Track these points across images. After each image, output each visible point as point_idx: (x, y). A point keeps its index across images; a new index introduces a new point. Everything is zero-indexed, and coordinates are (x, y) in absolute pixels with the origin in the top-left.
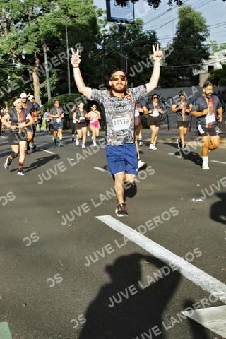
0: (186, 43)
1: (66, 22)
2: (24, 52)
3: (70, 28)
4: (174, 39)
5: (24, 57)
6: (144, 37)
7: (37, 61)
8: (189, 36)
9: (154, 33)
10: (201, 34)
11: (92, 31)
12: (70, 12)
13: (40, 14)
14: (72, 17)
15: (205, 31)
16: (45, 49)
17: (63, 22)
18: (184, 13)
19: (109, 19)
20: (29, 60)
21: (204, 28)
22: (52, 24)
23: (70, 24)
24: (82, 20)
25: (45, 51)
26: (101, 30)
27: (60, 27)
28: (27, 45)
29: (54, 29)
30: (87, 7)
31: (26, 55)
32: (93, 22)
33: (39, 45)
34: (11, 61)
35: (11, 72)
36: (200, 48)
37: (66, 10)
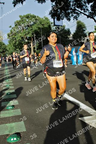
0: (79, 32)
1: (41, 26)
2: (28, 36)
3: (42, 28)
4: (76, 31)
5: (28, 38)
6: (66, 31)
7: (32, 39)
8: (80, 30)
9: (69, 29)
10: (84, 29)
11: (49, 29)
12: (42, 23)
13: (33, 24)
14: (43, 25)
15: (85, 28)
16: (35, 35)
17: (40, 27)
18: (78, 23)
19: (55, 25)
20: (29, 39)
21: (85, 27)
22: (37, 27)
23: (42, 27)
24: (46, 26)
25: (34, 36)
26: (52, 29)
27: (39, 28)
28: (29, 34)
29: (37, 29)
30: (48, 22)
31: (29, 37)
32: (50, 26)
33: (33, 34)
34: (24, 39)
35: (24, 43)
36: (84, 34)
37: (41, 23)
